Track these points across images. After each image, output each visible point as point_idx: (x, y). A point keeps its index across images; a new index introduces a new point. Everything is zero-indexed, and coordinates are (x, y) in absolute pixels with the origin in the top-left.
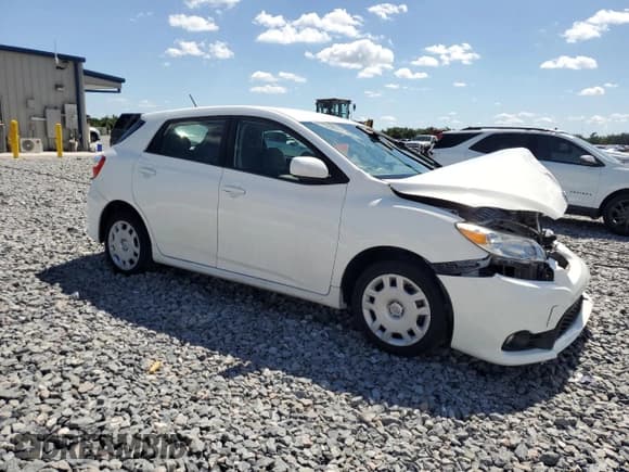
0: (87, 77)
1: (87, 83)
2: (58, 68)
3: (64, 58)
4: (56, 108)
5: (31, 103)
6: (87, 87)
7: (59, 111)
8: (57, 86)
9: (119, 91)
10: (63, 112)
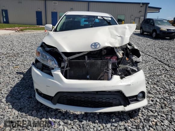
0: (149, 8)
1: (148, 10)
2: (141, 7)
3: (143, 4)
4: (138, 18)
5: (132, 17)
6: (148, 11)
7: (138, 19)
8: (140, 12)
9: (159, 12)
10: (140, 19)
